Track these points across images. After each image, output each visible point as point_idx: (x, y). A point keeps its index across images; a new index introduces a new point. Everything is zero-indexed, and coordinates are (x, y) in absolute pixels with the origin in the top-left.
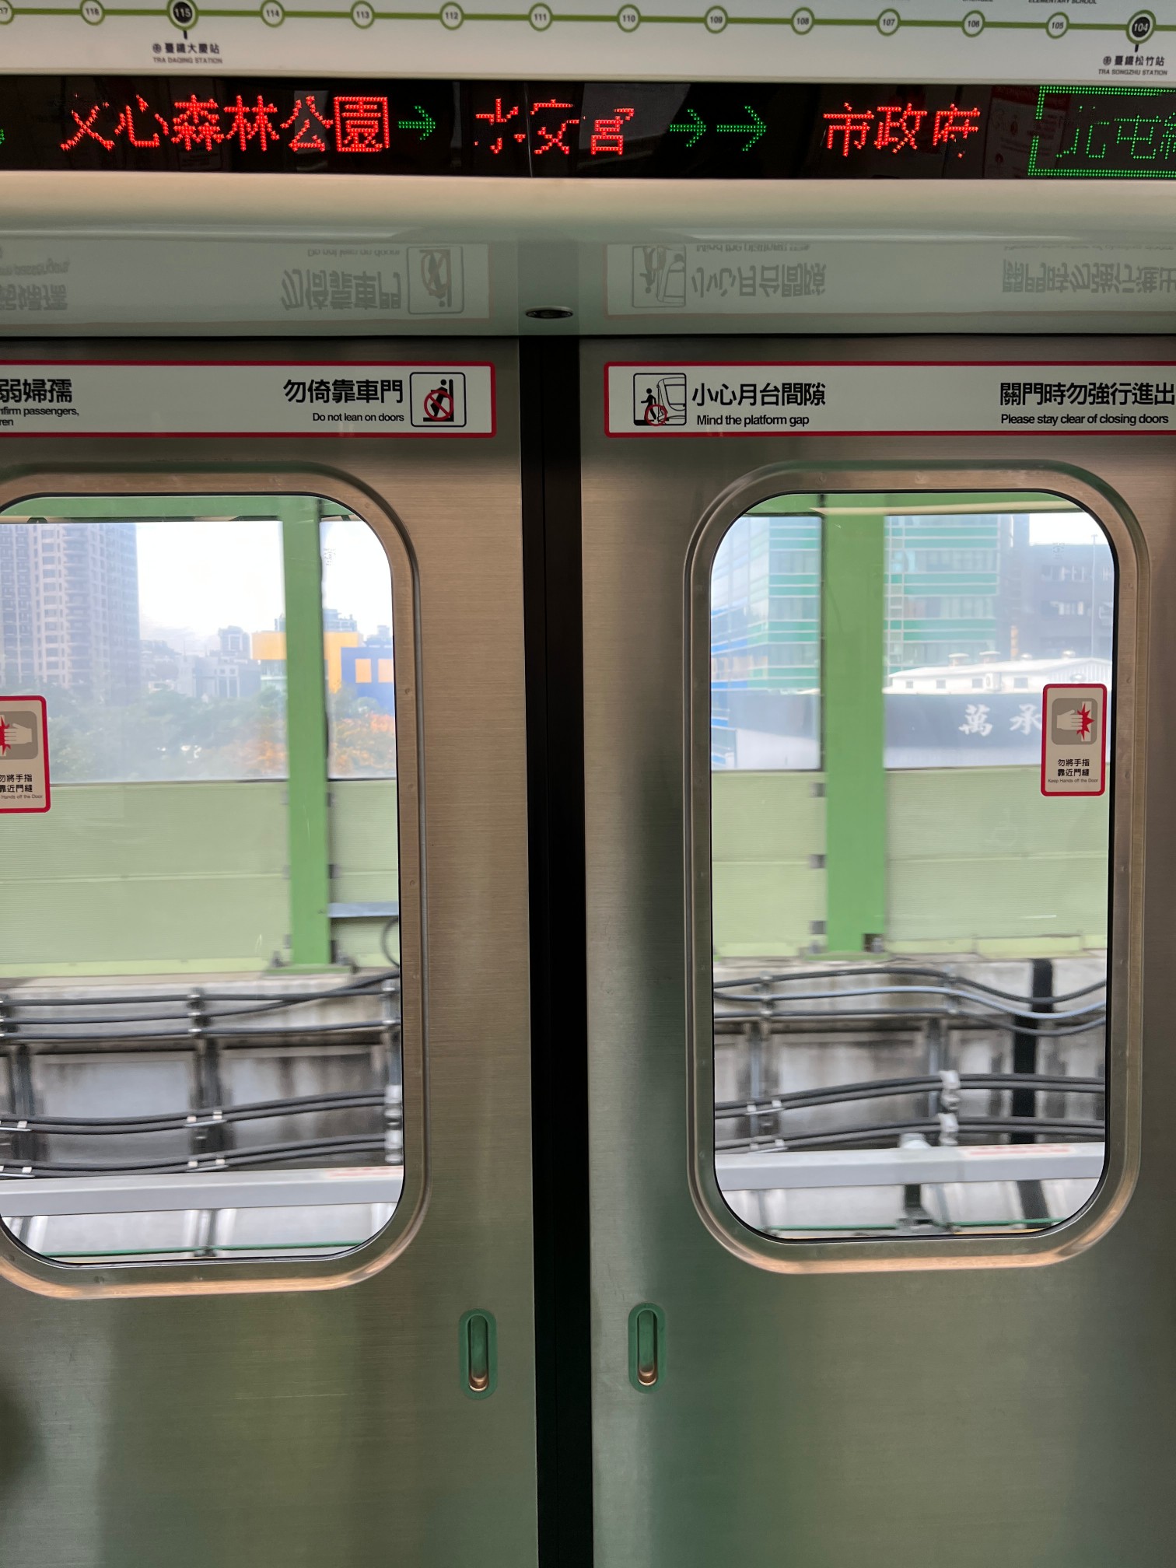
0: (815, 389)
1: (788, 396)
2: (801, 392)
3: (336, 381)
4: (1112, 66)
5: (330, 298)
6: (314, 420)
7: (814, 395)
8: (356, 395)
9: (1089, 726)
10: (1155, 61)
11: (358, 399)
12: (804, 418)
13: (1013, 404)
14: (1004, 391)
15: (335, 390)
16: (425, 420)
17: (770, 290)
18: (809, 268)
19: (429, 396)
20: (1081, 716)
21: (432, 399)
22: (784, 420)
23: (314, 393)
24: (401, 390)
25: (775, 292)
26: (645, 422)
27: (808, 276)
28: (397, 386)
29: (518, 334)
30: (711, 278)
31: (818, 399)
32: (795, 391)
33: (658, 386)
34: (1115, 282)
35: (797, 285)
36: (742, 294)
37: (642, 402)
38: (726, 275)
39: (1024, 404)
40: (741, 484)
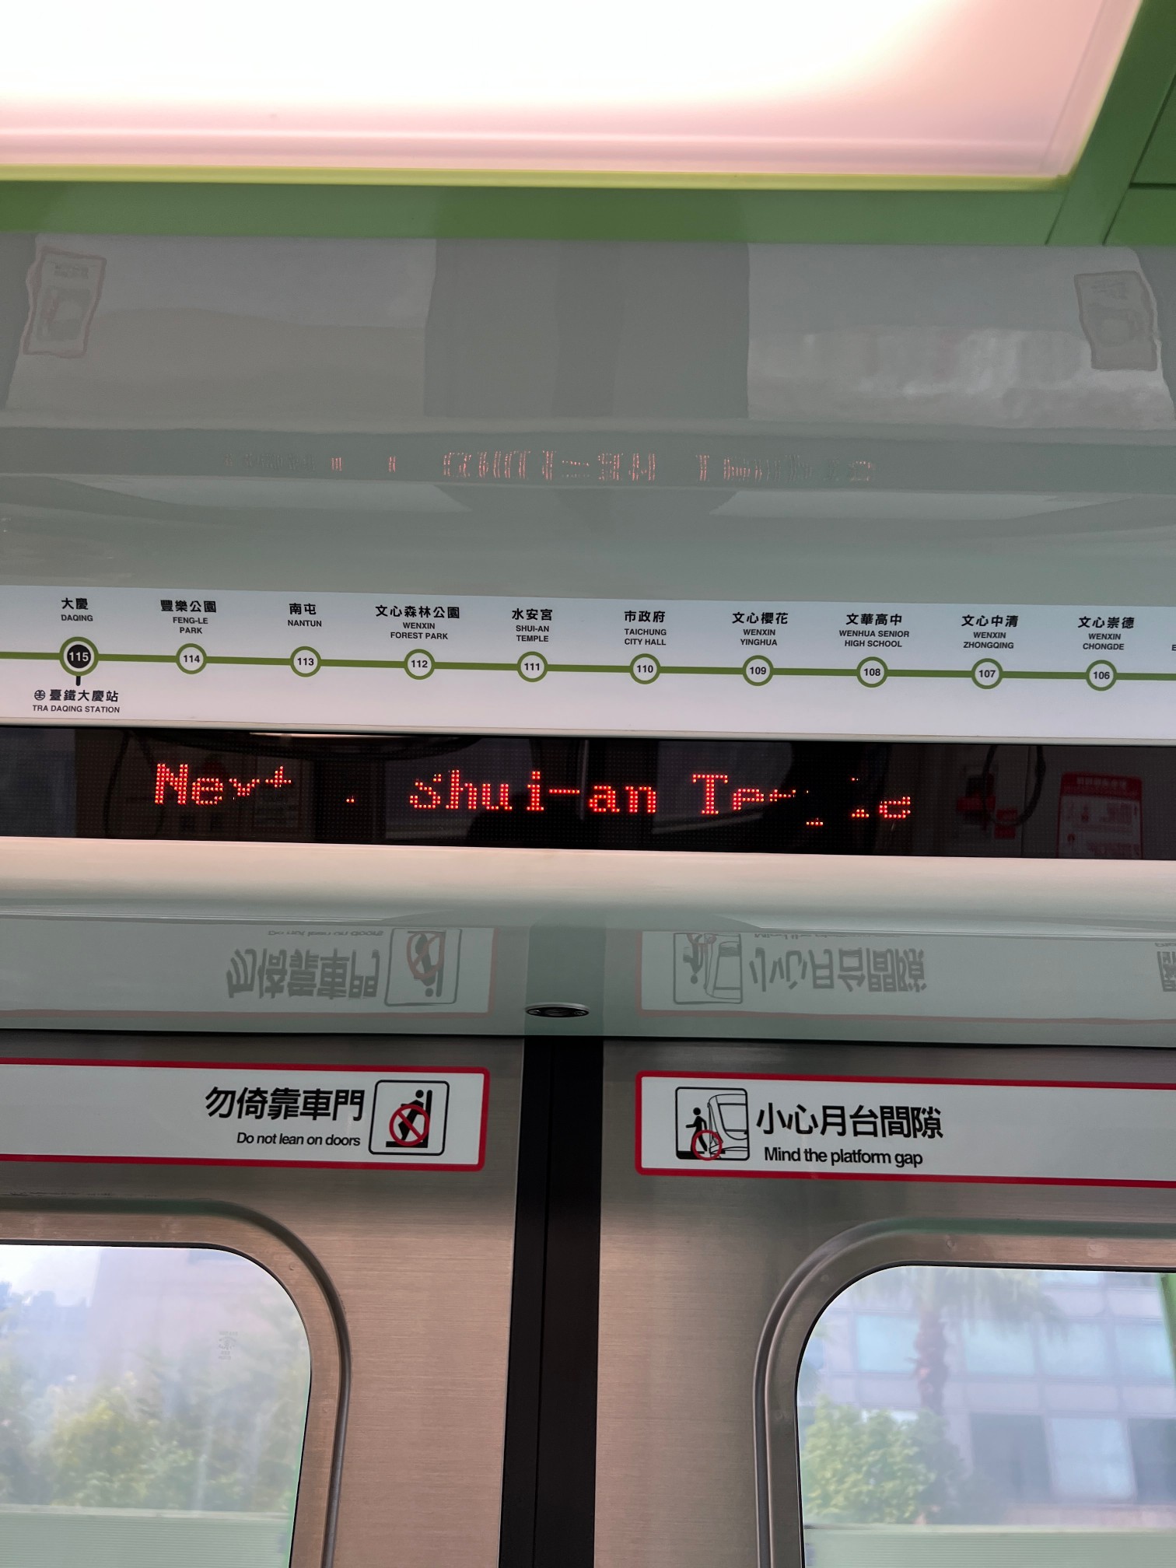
0: (926, 1116)
1: (890, 1123)
2: (907, 1119)
3: (277, 1090)
6: (238, 1142)
7: (927, 1123)
8: (301, 1110)
11: (302, 1114)
12: (915, 1156)
15: (273, 1101)
16: (389, 1144)
19: (398, 1113)
21: (402, 1116)
22: (887, 1157)
23: (245, 1105)
24: (361, 1104)
26: (692, 1155)
29: (523, 1034)
30: (775, 964)
31: (933, 1130)
32: (898, 1118)
33: (709, 1105)
35: (890, 977)
37: (688, 1126)
38: (794, 959)
40: (830, 1251)
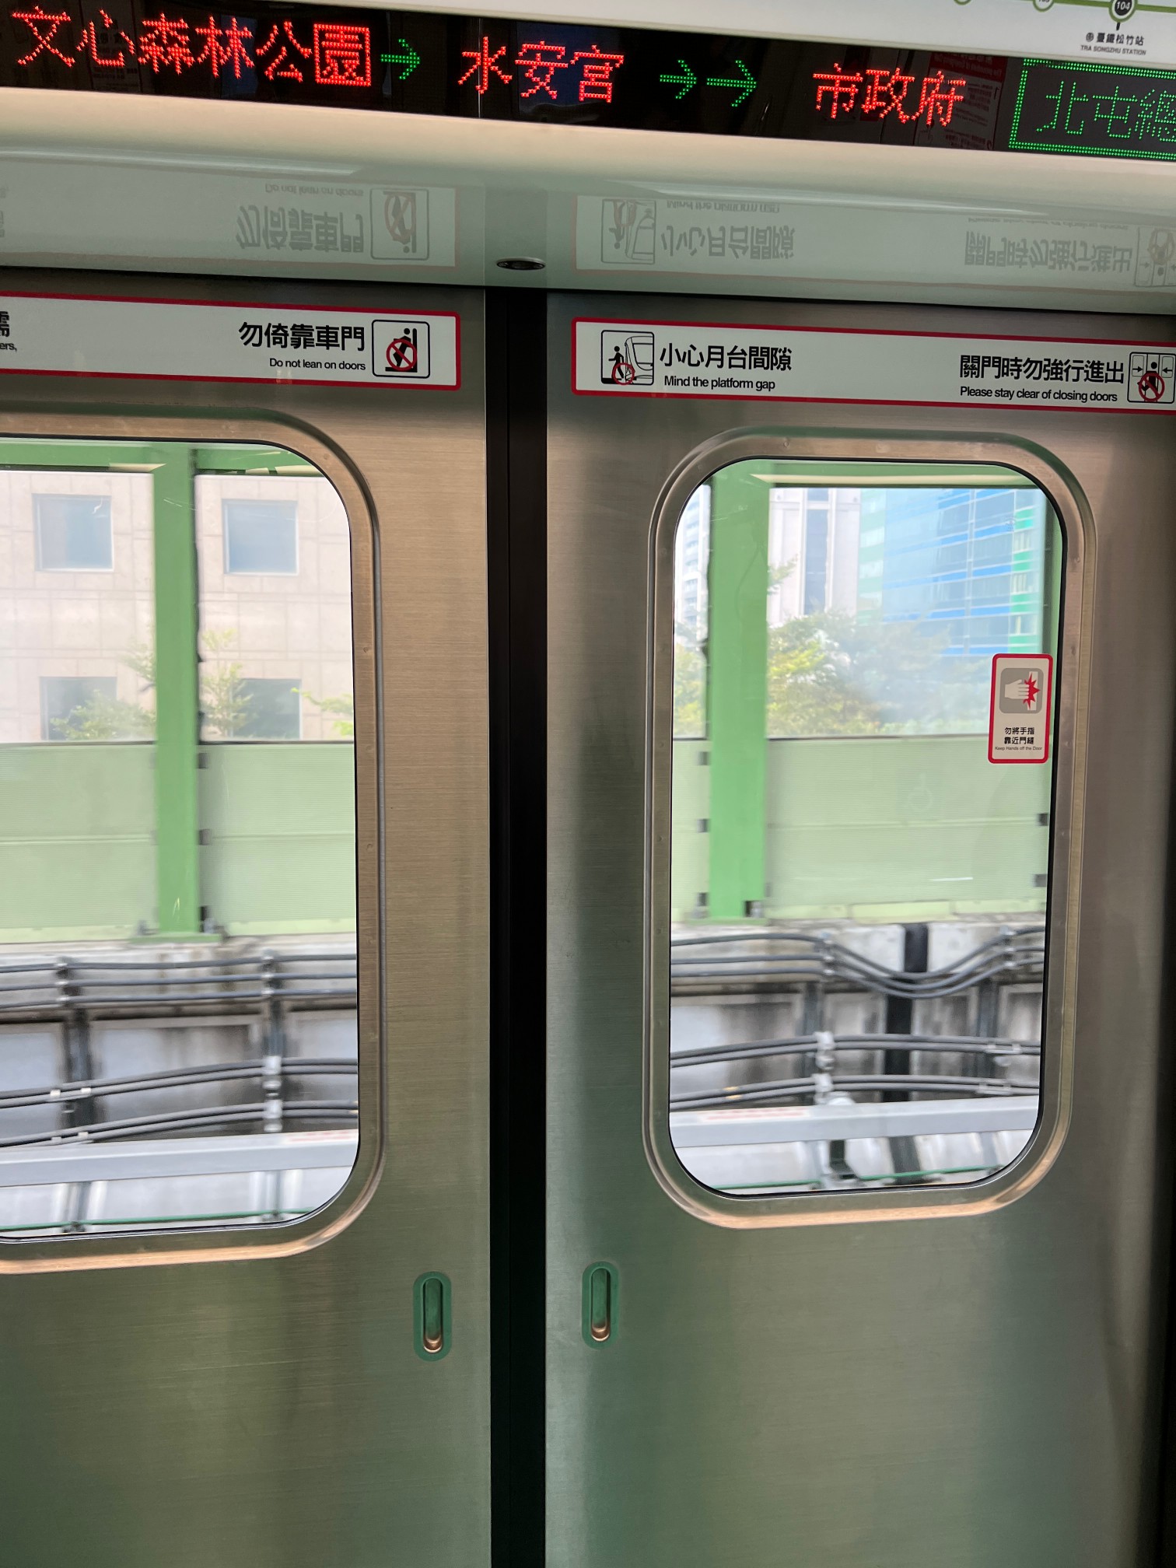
0: (782, 354)
1: (755, 359)
2: (768, 356)
3: (295, 326)
4: (1094, 43)
5: (289, 239)
6: (271, 365)
7: (778, 359)
8: (316, 341)
9: (1035, 695)
10: (1134, 41)
11: (317, 345)
12: (770, 383)
13: (972, 377)
14: (964, 364)
15: (293, 334)
16: (388, 369)
17: (739, 252)
18: (778, 231)
19: (392, 345)
20: (1028, 686)
21: (395, 348)
22: (750, 384)
23: (271, 337)
24: (362, 338)
25: (744, 253)
26: (612, 381)
27: (777, 239)
28: (359, 333)
29: (484, 284)
30: (681, 235)
31: (785, 364)
32: (761, 355)
33: (626, 344)
34: (1071, 259)
35: (766, 248)
36: (711, 254)
38: (695, 234)
39: (982, 377)
40: (704, 449)
